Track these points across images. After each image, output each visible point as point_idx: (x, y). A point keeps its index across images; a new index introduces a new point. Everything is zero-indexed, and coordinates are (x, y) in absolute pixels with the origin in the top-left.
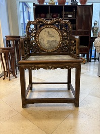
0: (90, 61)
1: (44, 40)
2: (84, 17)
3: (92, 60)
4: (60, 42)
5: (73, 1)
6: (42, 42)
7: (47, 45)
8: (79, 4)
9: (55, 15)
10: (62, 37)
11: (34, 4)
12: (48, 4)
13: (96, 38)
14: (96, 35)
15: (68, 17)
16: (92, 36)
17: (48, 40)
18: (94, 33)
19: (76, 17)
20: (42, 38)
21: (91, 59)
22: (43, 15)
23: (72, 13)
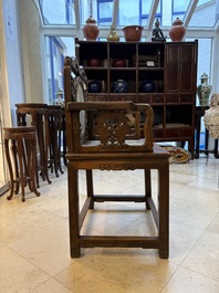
0: (197, 157)
2: (180, 66)
3: (201, 155)
5: (157, 36)
8: (169, 40)
9: (119, 62)
11: (76, 39)
12: (105, 40)
13: (208, 108)
14: (206, 102)
15: (146, 66)
16: (198, 104)
18: (201, 98)
19: (162, 66)
21: (198, 152)
22: (94, 61)
23: (155, 58)
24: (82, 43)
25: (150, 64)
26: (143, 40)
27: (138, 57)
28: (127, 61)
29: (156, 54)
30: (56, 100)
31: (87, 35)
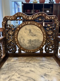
1: (24, 40)
2: (59, 12)
4: (43, 41)
5: (51, 1)
6: (22, 41)
7: (28, 45)
9: (37, 11)
10: (47, 37)
11: (22, 2)
12: (32, 3)
15: (46, 12)
17: (29, 39)
20: (22, 37)
22: (28, 11)
23: (49, 9)
24: (24, 4)
25: (48, 11)
26: (45, 3)
27: (44, 9)
28: (40, 10)
29: (50, 8)
30: (16, 24)
31: (26, 1)
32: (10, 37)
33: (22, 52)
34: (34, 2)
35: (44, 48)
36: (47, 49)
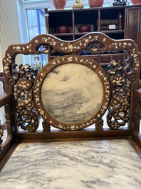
9: (84, 28)
11: (45, 10)
19: (123, 29)
22: (63, 28)
31: (56, 5)
32: (22, 94)
33: (52, 128)
34: (76, 7)
35: (104, 118)
36: (113, 119)
